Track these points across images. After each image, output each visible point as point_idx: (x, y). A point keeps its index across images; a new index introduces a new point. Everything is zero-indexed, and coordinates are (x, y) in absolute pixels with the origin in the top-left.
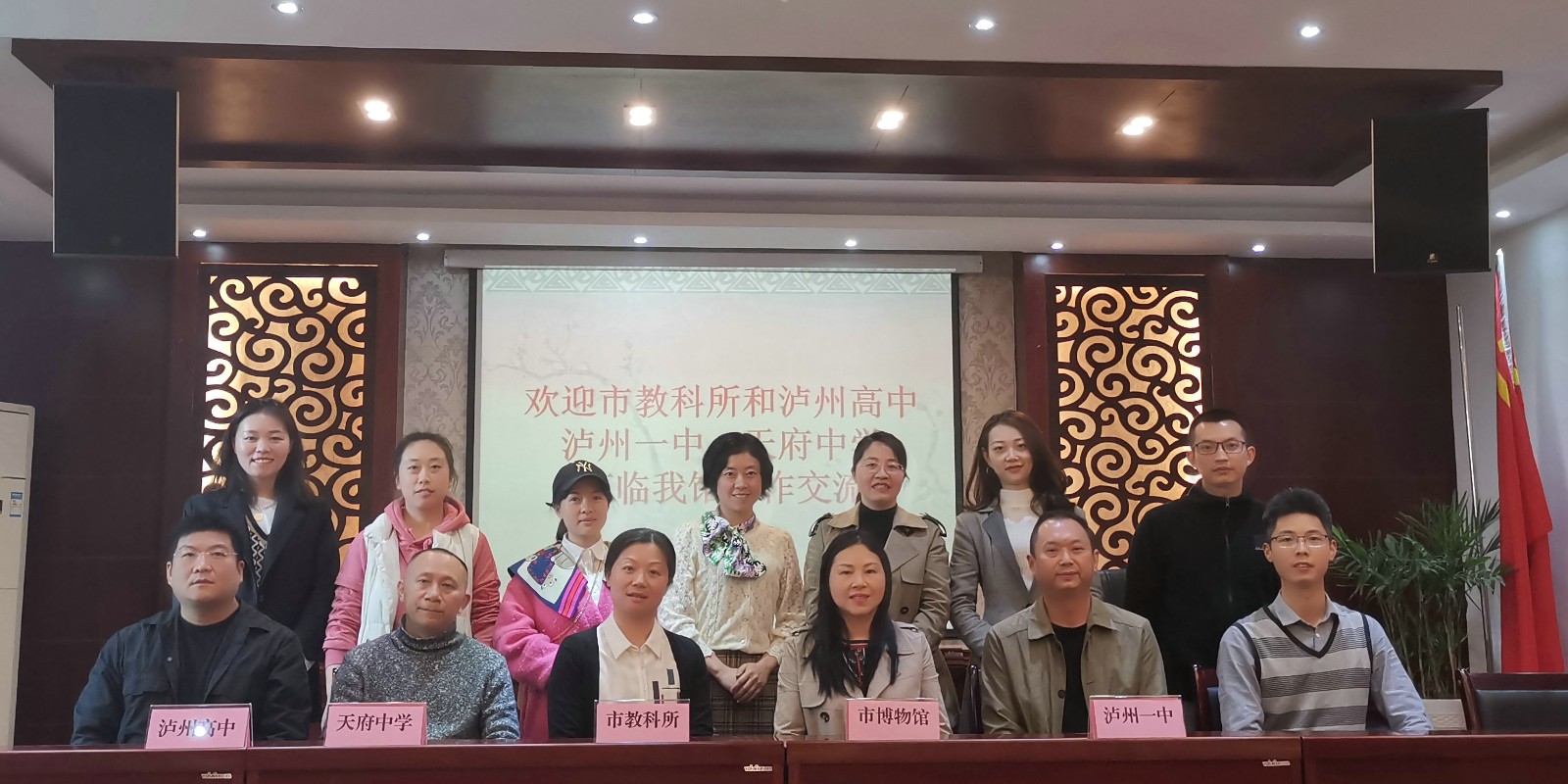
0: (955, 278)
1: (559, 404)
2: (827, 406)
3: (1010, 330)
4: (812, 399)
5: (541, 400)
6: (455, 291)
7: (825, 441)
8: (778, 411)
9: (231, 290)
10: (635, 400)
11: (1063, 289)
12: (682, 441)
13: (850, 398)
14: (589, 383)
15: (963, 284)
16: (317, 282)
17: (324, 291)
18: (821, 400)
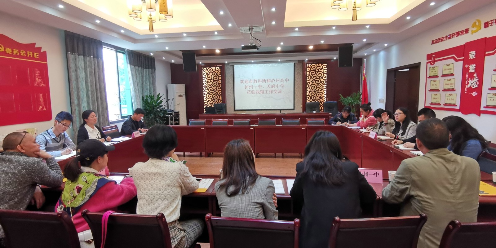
0: (294, 63)
1: (244, 82)
2: (277, 81)
3: (301, 70)
4: (275, 80)
5: (242, 82)
6: (231, 68)
7: (277, 86)
8: (271, 82)
9: (205, 69)
10: (253, 81)
11: (308, 65)
12: (259, 86)
13: (280, 80)
14: (248, 79)
15: (295, 64)
16: (214, 68)
17: (215, 69)
18: (276, 80)
